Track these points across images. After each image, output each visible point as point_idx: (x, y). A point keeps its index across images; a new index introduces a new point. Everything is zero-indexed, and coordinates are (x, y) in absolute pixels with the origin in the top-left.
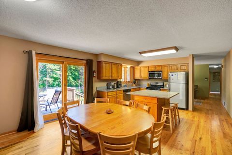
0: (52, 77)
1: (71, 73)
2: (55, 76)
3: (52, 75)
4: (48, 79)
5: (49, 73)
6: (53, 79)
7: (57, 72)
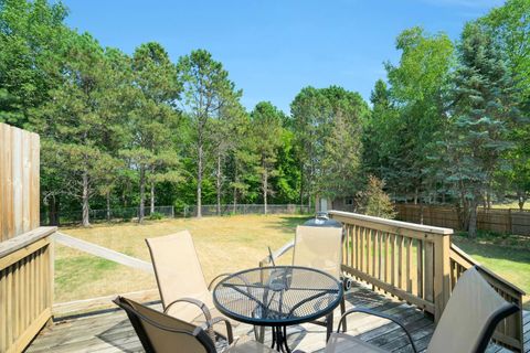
0: (246, 181)
1: (285, 170)
2: (252, 178)
3: (245, 176)
4: (238, 185)
5: (240, 173)
6: (248, 186)
7: (256, 168)
